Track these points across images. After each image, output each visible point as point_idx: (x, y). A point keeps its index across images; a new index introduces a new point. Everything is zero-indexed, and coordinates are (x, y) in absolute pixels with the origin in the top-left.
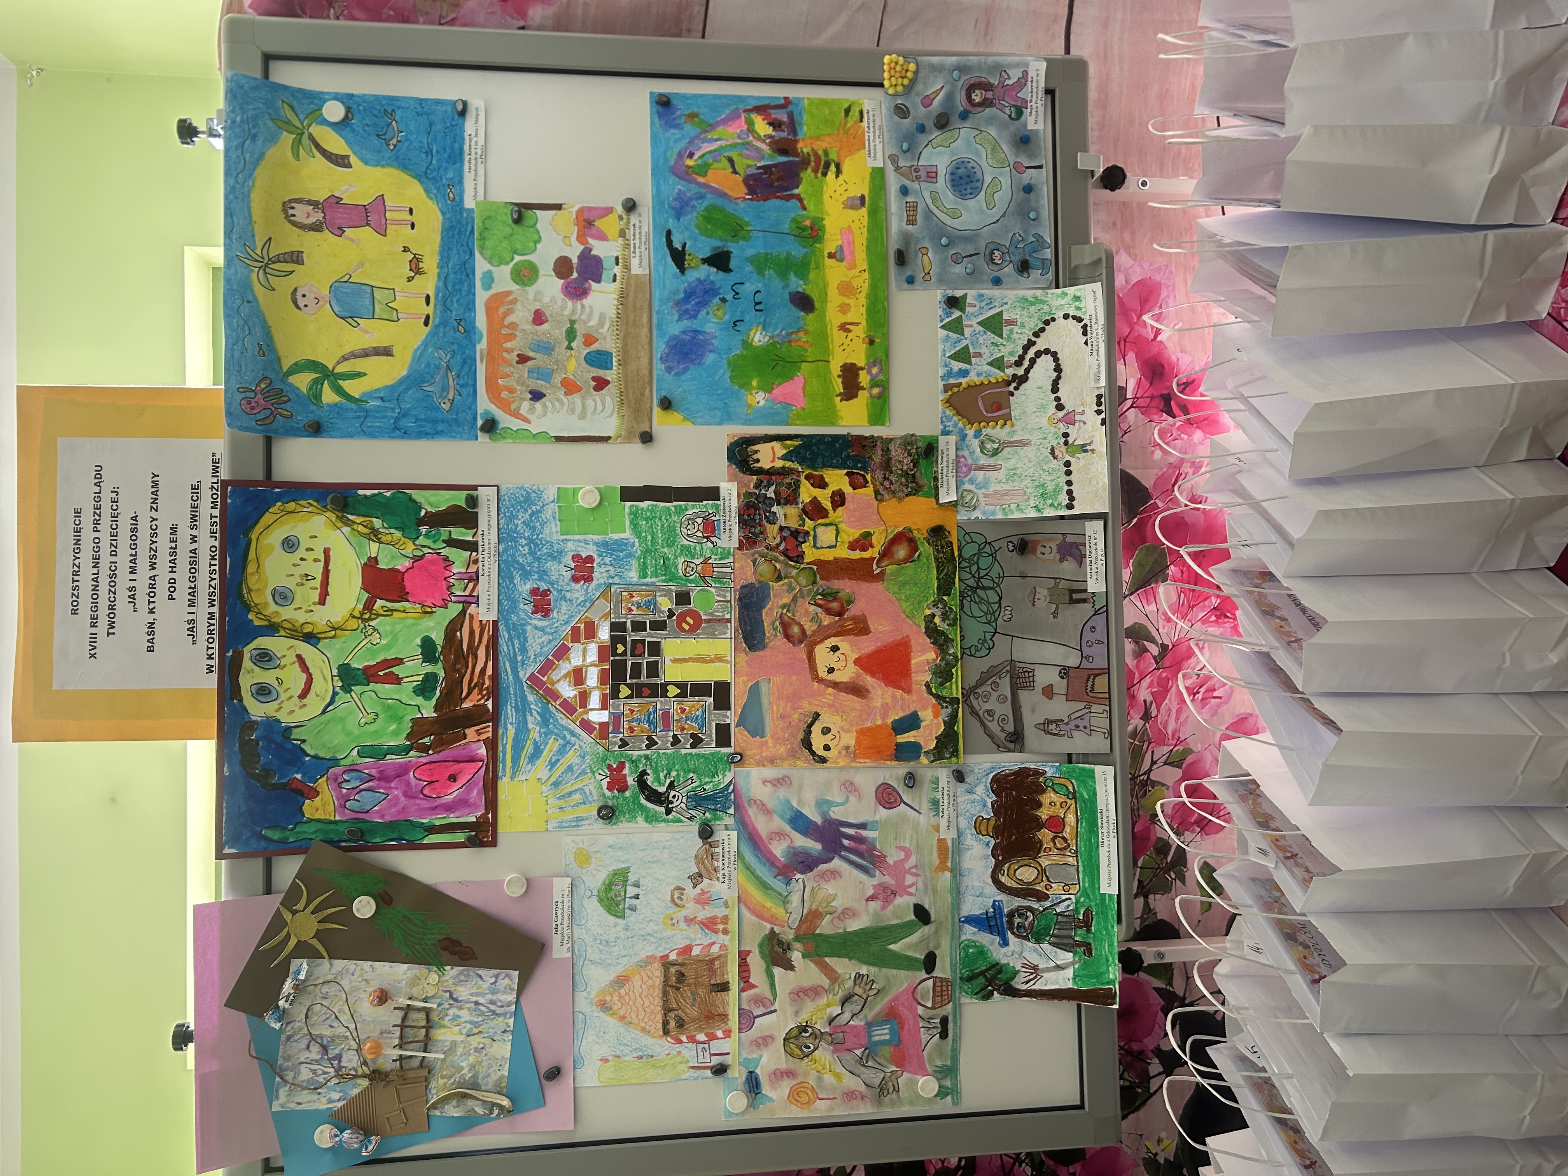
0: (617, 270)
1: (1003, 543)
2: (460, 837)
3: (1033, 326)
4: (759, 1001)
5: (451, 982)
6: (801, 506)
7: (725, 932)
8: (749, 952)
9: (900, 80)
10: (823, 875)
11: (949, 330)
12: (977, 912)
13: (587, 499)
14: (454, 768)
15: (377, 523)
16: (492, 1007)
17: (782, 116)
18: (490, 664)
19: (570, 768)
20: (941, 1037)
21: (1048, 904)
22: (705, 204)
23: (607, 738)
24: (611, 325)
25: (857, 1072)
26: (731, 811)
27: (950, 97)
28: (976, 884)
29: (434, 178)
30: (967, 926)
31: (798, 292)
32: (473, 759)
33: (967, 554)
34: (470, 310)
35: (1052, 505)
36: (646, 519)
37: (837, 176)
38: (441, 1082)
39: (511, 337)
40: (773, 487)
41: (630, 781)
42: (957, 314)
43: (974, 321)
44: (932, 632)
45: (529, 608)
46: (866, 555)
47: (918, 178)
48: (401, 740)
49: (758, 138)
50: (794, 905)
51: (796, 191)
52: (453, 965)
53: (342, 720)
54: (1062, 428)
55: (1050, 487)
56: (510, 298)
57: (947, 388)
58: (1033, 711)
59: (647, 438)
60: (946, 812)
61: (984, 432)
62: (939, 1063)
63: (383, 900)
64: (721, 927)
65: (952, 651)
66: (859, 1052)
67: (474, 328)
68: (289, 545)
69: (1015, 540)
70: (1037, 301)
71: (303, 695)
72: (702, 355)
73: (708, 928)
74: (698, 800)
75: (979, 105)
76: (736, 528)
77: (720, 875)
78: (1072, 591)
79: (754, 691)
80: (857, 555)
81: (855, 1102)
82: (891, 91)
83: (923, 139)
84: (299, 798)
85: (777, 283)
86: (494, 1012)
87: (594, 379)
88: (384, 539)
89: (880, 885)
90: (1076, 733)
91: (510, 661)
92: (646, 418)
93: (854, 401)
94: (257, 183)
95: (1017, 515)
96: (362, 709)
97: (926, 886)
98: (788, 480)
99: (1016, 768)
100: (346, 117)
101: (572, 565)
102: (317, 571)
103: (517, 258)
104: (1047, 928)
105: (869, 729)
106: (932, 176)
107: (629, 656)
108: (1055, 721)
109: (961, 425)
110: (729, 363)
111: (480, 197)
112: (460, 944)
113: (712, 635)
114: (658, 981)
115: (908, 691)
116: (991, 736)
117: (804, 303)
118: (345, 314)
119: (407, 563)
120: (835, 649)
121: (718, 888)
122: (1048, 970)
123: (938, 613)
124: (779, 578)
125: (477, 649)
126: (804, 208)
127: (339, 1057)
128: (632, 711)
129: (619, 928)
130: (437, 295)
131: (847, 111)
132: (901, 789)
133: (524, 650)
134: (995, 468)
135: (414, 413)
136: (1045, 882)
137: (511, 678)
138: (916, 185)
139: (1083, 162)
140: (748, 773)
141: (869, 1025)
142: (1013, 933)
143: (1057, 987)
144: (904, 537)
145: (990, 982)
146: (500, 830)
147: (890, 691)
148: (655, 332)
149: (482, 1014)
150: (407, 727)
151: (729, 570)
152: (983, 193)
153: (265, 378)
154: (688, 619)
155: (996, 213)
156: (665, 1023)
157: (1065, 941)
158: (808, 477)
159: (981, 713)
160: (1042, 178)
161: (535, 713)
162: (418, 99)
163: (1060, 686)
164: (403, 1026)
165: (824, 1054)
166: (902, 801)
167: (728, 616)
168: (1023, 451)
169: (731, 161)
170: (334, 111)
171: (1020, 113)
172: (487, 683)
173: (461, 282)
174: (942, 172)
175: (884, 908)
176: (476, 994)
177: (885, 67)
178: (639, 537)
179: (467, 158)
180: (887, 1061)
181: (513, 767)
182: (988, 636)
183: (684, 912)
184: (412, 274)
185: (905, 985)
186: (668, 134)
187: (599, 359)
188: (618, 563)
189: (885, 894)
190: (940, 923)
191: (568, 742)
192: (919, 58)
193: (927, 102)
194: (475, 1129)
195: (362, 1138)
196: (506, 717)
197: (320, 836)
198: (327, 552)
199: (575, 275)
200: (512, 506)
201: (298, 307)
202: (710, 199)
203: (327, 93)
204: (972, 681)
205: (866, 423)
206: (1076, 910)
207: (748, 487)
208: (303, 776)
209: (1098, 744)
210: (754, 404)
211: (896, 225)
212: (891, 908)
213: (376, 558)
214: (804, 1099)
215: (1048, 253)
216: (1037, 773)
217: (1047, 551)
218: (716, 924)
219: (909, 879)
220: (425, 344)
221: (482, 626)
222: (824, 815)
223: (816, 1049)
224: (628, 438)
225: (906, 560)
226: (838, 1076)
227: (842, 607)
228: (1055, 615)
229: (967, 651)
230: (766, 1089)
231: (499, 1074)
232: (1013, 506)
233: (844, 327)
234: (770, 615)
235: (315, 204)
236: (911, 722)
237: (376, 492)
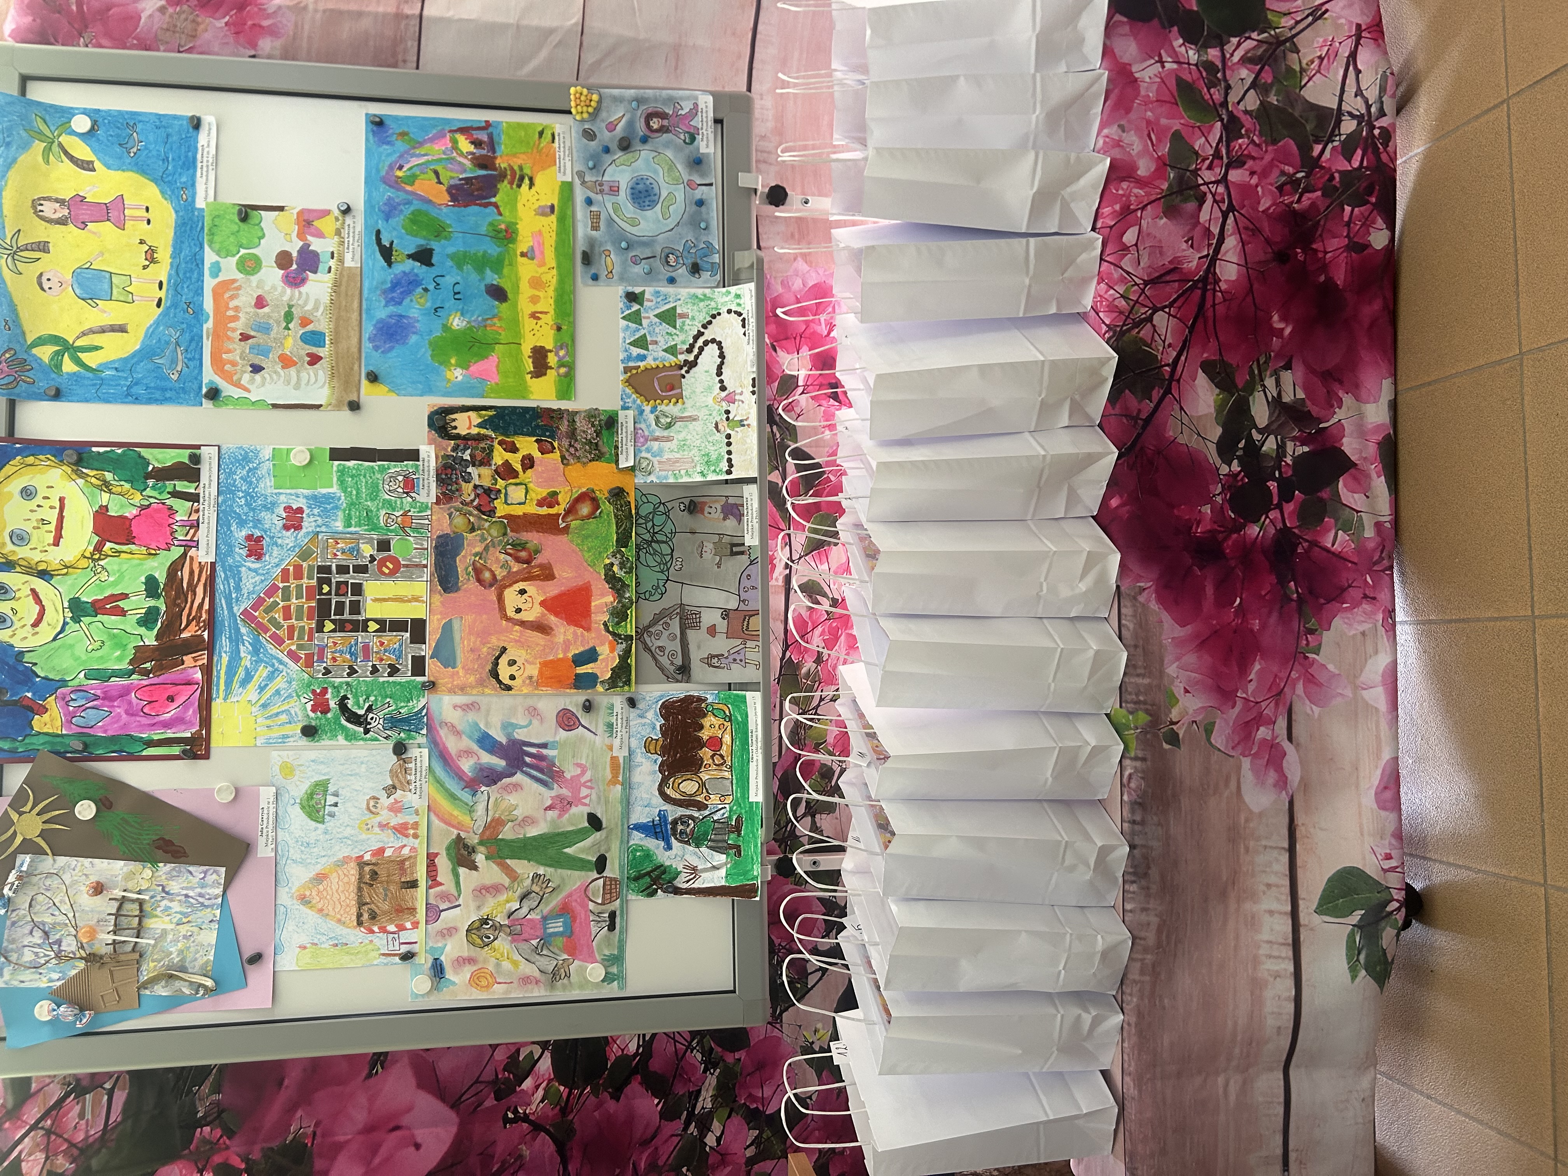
0: (332, 263)
1: (676, 504)
2: (176, 750)
3: (701, 318)
4: (445, 897)
5: (164, 877)
6: (493, 467)
7: (416, 836)
8: (437, 854)
9: (585, 109)
10: (505, 788)
11: (629, 320)
12: (644, 820)
13: (299, 458)
14: (172, 690)
15: (109, 476)
16: (201, 900)
17: (483, 136)
18: (207, 600)
19: (278, 692)
20: (609, 929)
21: (707, 812)
22: (412, 208)
23: (312, 666)
24: (325, 309)
25: (533, 960)
26: (424, 732)
27: (631, 124)
28: (645, 796)
29: (169, 182)
30: (635, 832)
31: (493, 285)
32: (189, 683)
33: (643, 512)
34: (198, 295)
35: (715, 471)
36: (352, 477)
37: (530, 188)
38: (152, 965)
39: (235, 318)
40: (469, 451)
41: (332, 704)
42: (636, 307)
43: (651, 314)
44: (611, 579)
45: (244, 552)
46: (552, 511)
47: (602, 191)
48: (124, 665)
49: (461, 154)
50: (479, 813)
51: (493, 200)
52: (166, 862)
53: (71, 646)
54: (725, 406)
55: (714, 457)
56: (236, 285)
57: (626, 370)
58: (699, 647)
59: (354, 406)
60: (619, 734)
61: (659, 408)
62: (607, 953)
63: (104, 805)
64: (411, 832)
65: (627, 595)
66: (534, 942)
67: (202, 309)
68: (28, 493)
69: (687, 502)
70: (706, 298)
71: (36, 624)
72: (406, 336)
73: (400, 832)
74: (394, 722)
75: (657, 131)
76: (434, 485)
77: (412, 787)
78: (734, 545)
79: (447, 629)
80: (544, 511)
81: (530, 986)
82: (578, 117)
83: (608, 159)
84: (29, 713)
85: (474, 276)
86: (202, 904)
87: (308, 355)
88: (114, 490)
89: (557, 796)
90: (733, 666)
91: (225, 598)
92: (355, 389)
93: (543, 378)
94: (10, 182)
95: (686, 480)
96: (90, 638)
97: (599, 798)
98: (482, 445)
99: (682, 696)
100: (92, 128)
101: (284, 515)
102: (53, 517)
103: (243, 251)
104: (706, 834)
105: (551, 661)
106: (614, 190)
107: (333, 596)
108: (717, 656)
109: (639, 402)
110: (430, 344)
111: (211, 198)
112: (173, 844)
113: (410, 579)
114: (354, 879)
115: (588, 629)
116: (662, 669)
117: (498, 294)
118: (85, 296)
119: (135, 511)
120: (523, 592)
121: (411, 799)
122: (705, 870)
123: (616, 562)
124: (473, 530)
125: (196, 586)
126: (500, 214)
127: (59, 942)
128: (335, 644)
129: (319, 832)
130: (169, 281)
131: (541, 133)
132: (580, 714)
133: (238, 588)
134: (669, 439)
135: (145, 381)
136: (705, 794)
137: (226, 612)
138: (599, 197)
139: (745, 180)
140: (441, 699)
141: (545, 918)
142: (676, 839)
143: (712, 885)
144: (588, 497)
145: (655, 881)
146: (213, 744)
147: (572, 628)
148: (364, 316)
149: (192, 905)
150: (130, 655)
151: (427, 522)
152: (659, 205)
153: (10, 349)
154: (388, 564)
155: (671, 222)
156: (359, 916)
157: (720, 845)
158: (500, 443)
159: (653, 649)
160: (712, 195)
161: (247, 644)
162: (157, 114)
163: (722, 626)
164: (117, 915)
165: (502, 944)
166: (580, 724)
167: (425, 562)
168: (692, 426)
169: (436, 173)
170: (82, 124)
171: (693, 139)
172: (204, 616)
173: (192, 271)
174: (623, 186)
175: (560, 816)
176: (186, 888)
177: (572, 97)
178: (345, 492)
179: (199, 165)
180: (559, 949)
181: (226, 690)
182: (661, 583)
183: (378, 819)
184: (147, 263)
185: (578, 884)
186: (381, 149)
187: (314, 338)
188: (326, 514)
189: (562, 805)
190: (611, 830)
191: (277, 670)
192: (602, 90)
193: (611, 127)
194: (182, 1007)
195: (77, 1012)
196: (221, 646)
197: (48, 747)
198: (62, 500)
199: (294, 267)
200: (232, 463)
201: (43, 289)
202: (417, 205)
203: (77, 109)
204: (646, 620)
205: (554, 396)
206: (730, 817)
207: (446, 450)
208: (34, 694)
209: (753, 674)
210: (453, 378)
211: (583, 230)
212: (567, 816)
213: (106, 507)
214: (484, 983)
215: (716, 258)
216: (701, 700)
217: (713, 510)
218: (407, 829)
219: (584, 792)
220: (157, 323)
221: (201, 567)
222: (509, 736)
223: (495, 939)
224: (338, 407)
225: (588, 517)
226: (515, 964)
227: (530, 555)
228: (719, 565)
229: (642, 596)
230: (449, 974)
231: (205, 958)
232: (683, 472)
233: (534, 316)
234: (463, 563)
235: (62, 202)
236: (590, 656)
237: (108, 449)
